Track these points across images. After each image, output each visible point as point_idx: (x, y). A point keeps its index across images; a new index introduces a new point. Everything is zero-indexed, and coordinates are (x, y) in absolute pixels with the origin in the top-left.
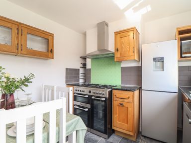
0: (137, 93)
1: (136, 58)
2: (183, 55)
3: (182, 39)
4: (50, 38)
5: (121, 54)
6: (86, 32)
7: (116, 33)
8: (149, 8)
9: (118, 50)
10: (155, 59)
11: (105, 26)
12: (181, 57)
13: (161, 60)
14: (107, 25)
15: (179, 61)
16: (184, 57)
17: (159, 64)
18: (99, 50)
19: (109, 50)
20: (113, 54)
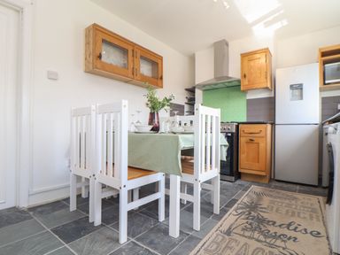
0: (269, 126)
1: (269, 86)
2: (327, 82)
3: (325, 63)
5: (249, 81)
6: (194, 55)
7: (243, 56)
8: (285, 23)
9: (245, 76)
10: (291, 86)
11: (225, 46)
12: (325, 84)
13: (300, 87)
14: (227, 45)
15: (321, 90)
16: (329, 84)
17: (297, 92)
18: (216, 78)
19: (230, 76)
20: (239, 81)
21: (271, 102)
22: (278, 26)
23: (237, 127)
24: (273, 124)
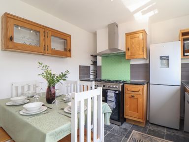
1: (145, 57)
2: (186, 54)
3: (184, 40)
4: (68, 39)
5: (131, 53)
6: (96, 32)
7: (127, 35)
8: (156, 12)
9: (128, 49)
10: (161, 58)
12: (184, 56)
13: (167, 58)
14: (117, 26)
15: (182, 59)
16: (187, 56)
17: (165, 61)
18: (110, 49)
19: (119, 48)
21: (147, 67)
22: (151, 13)
23: (123, 86)
24: (148, 83)
